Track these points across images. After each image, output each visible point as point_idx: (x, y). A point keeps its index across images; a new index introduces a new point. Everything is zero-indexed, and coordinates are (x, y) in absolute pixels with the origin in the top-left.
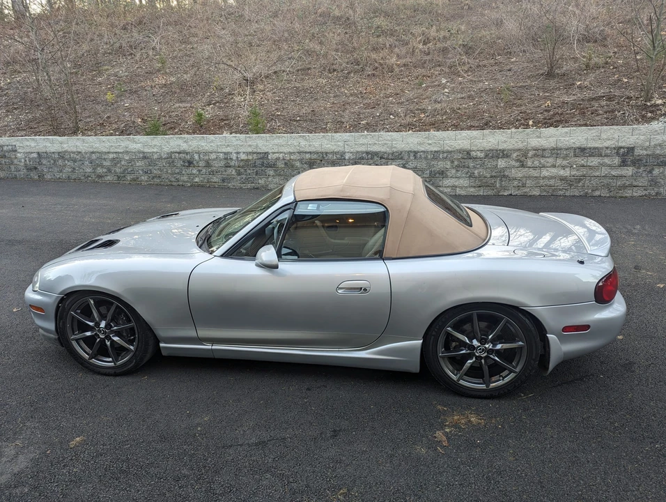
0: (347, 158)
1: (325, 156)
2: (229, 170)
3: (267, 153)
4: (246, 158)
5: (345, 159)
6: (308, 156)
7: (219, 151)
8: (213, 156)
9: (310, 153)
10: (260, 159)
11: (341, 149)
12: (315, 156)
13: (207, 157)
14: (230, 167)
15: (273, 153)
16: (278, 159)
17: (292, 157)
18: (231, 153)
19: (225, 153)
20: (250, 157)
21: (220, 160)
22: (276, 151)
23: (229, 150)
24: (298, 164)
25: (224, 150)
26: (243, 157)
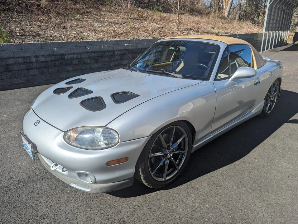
0: (116, 54)
1: (104, 54)
2: (32, 72)
3: (64, 55)
4: (45, 60)
5: (115, 55)
6: (93, 55)
7: (16, 56)
8: (11, 61)
9: (94, 52)
10: (58, 60)
11: (112, 49)
12: (97, 55)
13: (4, 63)
14: (32, 69)
15: (68, 54)
16: (72, 59)
17: (83, 57)
18: (31, 57)
19: (24, 57)
20: (49, 59)
21: (20, 64)
22: (70, 52)
23: (26, 54)
24: (88, 61)
25: (21, 55)
26: (42, 59)
